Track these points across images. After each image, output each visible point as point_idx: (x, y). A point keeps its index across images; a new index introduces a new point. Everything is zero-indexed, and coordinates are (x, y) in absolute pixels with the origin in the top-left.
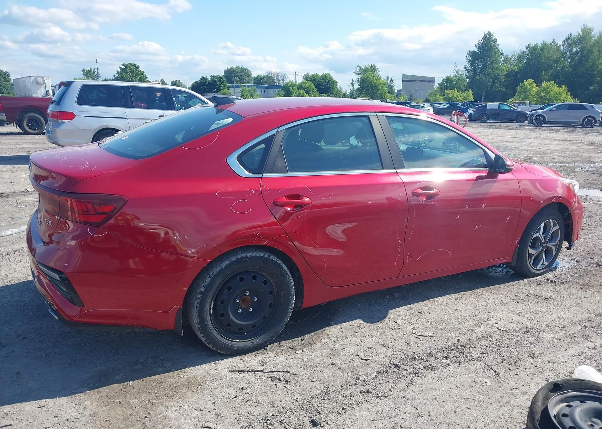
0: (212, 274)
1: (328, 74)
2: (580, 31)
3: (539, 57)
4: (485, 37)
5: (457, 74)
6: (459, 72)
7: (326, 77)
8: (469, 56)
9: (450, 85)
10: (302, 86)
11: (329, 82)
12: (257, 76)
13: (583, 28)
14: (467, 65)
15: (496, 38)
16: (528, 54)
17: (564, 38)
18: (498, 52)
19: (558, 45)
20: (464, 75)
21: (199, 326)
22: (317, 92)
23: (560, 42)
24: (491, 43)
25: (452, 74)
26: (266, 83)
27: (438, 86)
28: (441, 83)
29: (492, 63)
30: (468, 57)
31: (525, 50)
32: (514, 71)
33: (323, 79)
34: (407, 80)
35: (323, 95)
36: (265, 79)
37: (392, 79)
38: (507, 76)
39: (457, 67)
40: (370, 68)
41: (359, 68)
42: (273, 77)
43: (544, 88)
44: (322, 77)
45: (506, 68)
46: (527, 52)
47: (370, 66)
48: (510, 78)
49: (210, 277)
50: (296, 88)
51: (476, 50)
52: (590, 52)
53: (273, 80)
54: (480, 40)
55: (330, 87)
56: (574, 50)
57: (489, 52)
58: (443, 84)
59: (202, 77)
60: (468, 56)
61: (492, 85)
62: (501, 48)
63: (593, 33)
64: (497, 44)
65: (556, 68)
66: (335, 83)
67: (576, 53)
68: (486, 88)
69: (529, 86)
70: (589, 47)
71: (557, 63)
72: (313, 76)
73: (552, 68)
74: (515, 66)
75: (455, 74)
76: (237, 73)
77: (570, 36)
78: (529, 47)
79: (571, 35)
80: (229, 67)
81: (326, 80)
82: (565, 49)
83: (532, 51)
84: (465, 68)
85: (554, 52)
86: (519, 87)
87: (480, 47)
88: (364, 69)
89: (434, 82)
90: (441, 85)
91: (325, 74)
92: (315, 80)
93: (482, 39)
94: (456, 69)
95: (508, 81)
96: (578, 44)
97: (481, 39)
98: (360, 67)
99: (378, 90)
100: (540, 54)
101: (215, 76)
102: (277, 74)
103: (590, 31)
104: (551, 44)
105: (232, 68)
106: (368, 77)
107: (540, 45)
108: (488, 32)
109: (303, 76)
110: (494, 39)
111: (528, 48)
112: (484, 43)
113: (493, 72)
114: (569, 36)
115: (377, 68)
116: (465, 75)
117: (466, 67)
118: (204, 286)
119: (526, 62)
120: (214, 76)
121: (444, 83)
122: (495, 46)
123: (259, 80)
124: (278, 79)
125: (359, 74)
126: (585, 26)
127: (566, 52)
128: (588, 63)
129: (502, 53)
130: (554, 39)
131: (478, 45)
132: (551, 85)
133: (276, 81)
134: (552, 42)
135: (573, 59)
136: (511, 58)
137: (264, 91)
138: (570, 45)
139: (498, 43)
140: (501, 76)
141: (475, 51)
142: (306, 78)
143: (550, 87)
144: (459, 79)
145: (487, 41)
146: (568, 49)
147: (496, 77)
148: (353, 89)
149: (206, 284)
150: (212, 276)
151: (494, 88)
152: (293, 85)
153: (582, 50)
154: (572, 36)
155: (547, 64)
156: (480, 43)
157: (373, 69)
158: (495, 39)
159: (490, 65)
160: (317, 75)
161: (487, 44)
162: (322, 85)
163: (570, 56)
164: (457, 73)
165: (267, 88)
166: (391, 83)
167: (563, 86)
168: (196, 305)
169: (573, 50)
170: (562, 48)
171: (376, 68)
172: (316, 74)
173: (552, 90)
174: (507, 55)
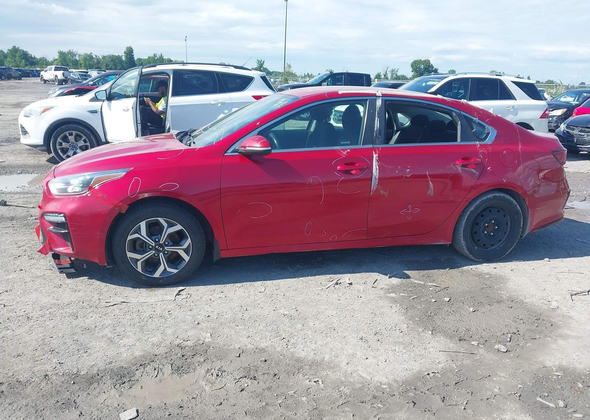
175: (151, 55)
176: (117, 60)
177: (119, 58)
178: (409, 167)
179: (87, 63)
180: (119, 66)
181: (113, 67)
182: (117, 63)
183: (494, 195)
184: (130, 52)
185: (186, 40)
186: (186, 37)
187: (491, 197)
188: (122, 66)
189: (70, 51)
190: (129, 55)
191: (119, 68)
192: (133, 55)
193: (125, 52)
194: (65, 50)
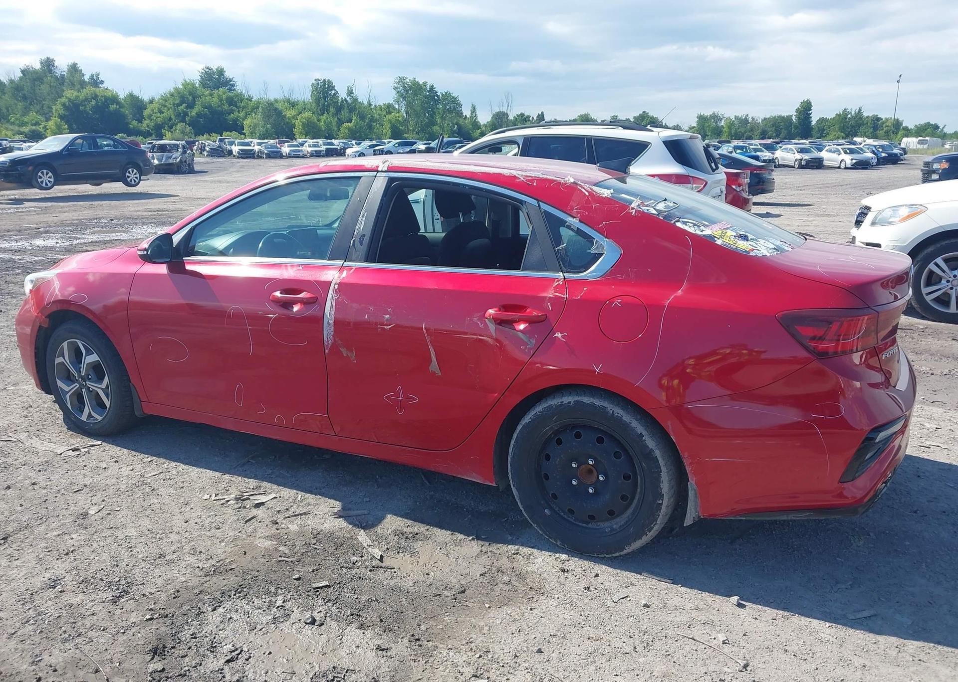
175: (840, 111)
176: (782, 124)
177: (787, 120)
178: (389, 310)
179: (733, 131)
180: (784, 133)
181: (774, 134)
182: (781, 129)
183: (577, 398)
184: (805, 109)
185: (898, 82)
186: (900, 76)
187: (570, 403)
188: (789, 132)
189: (714, 114)
190: (804, 115)
191: (784, 136)
192: (811, 114)
193: (797, 111)
194: (708, 113)
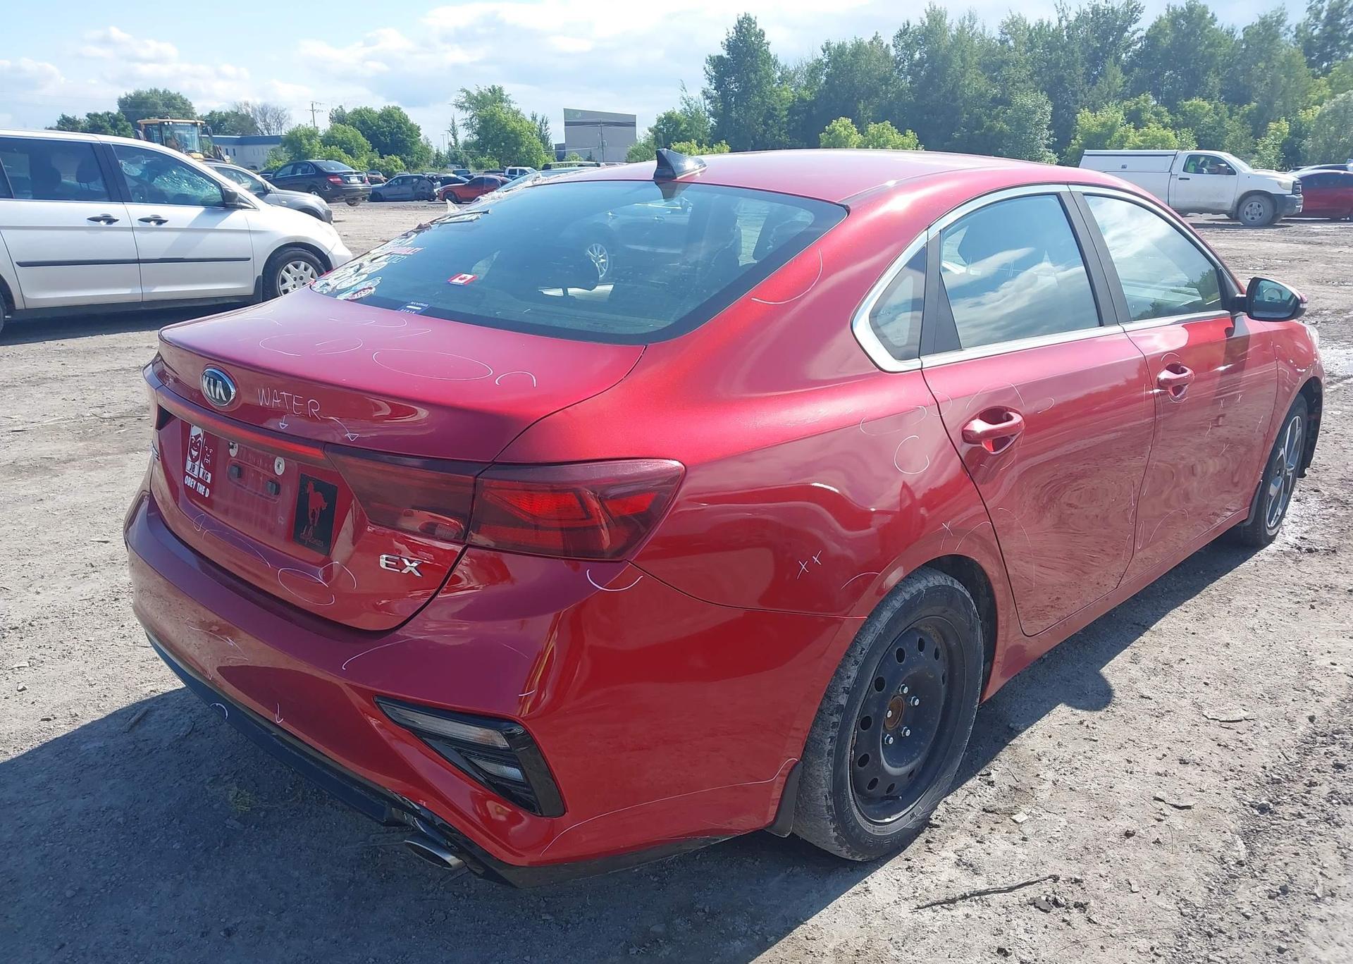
0: (861, 653)
1: (395, 108)
2: (924, 16)
3: (851, 71)
4: (741, 26)
5: (687, 107)
6: (692, 102)
7: (392, 116)
8: (711, 67)
9: (675, 133)
10: (334, 137)
11: (400, 128)
12: (208, 114)
13: (928, 11)
14: (708, 86)
15: (763, 28)
16: (827, 65)
17: (895, 31)
18: (768, 60)
19: (884, 46)
20: (703, 108)
21: (830, 803)
22: (373, 151)
23: (888, 40)
24: (753, 39)
25: (677, 108)
26: (233, 131)
27: (650, 134)
28: (656, 127)
29: (760, 82)
30: (707, 69)
31: (820, 55)
32: (805, 101)
33: (384, 120)
34: (574, 121)
35: (391, 157)
36: (233, 121)
37: (543, 120)
38: (792, 111)
39: (686, 91)
40: (489, 94)
41: (465, 94)
42: (252, 116)
43: (873, 136)
44: (381, 116)
45: (788, 93)
46: (825, 60)
47: (490, 90)
48: (798, 116)
49: (856, 663)
50: (316, 143)
51: (724, 54)
52: (946, 59)
53: (253, 122)
54: (731, 33)
55: (405, 140)
56: (917, 56)
57: (752, 58)
58: (660, 130)
59: (63, 116)
60: (709, 68)
61: (765, 131)
62: (772, 50)
63: (948, 22)
64: (764, 42)
65: (886, 93)
66: (414, 131)
67: (921, 63)
68: (753, 138)
69: (844, 133)
70: (943, 51)
71: (886, 85)
72: (357, 112)
73: (877, 96)
74: (805, 88)
75: (684, 107)
76: (155, 105)
77: (906, 27)
78: (828, 49)
79: (908, 25)
80: (131, 92)
81: (390, 123)
82: (899, 53)
83: (836, 59)
84: (704, 93)
85: (878, 60)
86: (823, 134)
87: (731, 46)
88: (477, 97)
89: (635, 126)
90: (656, 131)
91: (387, 107)
92: (363, 122)
93: (734, 30)
94: (685, 96)
95: (795, 121)
96: (922, 45)
97: (732, 30)
98: (468, 93)
99: (522, 144)
100: (852, 66)
101: (100, 113)
102: (262, 109)
103: (942, 17)
104: (871, 43)
105: (138, 94)
106: (494, 115)
107: (849, 46)
108: (745, 14)
109: (331, 114)
110: (758, 30)
111: (827, 52)
112: (738, 38)
113: (763, 102)
114: (904, 26)
115: (507, 96)
116: (705, 108)
117: (706, 91)
118: (846, 691)
119: (826, 82)
120: (96, 115)
121: (662, 126)
122: (761, 47)
123: (215, 124)
124: (265, 121)
125: (467, 109)
126: (932, 6)
127: (902, 60)
128: (944, 82)
129: (776, 61)
130: (877, 33)
131: (726, 43)
132: (885, 131)
133: (260, 125)
134: (874, 39)
135: (915, 76)
136: (794, 75)
137: (234, 150)
138: (907, 46)
139: (767, 39)
140: (780, 112)
141: (722, 56)
142: (339, 118)
143: (884, 133)
144: (694, 118)
145: (744, 36)
146: (905, 54)
147: (771, 114)
148: (455, 143)
149: (848, 683)
150: (861, 659)
151: (768, 136)
152: (311, 135)
153: (932, 55)
154: (910, 27)
155: (867, 85)
156: (731, 38)
157: (496, 95)
158: (760, 30)
159: (756, 87)
160: (369, 111)
161: (746, 41)
162: (383, 134)
163: (910, 69)
164: (688, 105)
165: (240, 142)
166: (544, 128)
167: (909, 132)
168: (828, 747)
169: (915, 56)
170: (893, 52)
171: (505, 93)
172: (366, 109)
173: (888, 141)
174: (786, 66)
